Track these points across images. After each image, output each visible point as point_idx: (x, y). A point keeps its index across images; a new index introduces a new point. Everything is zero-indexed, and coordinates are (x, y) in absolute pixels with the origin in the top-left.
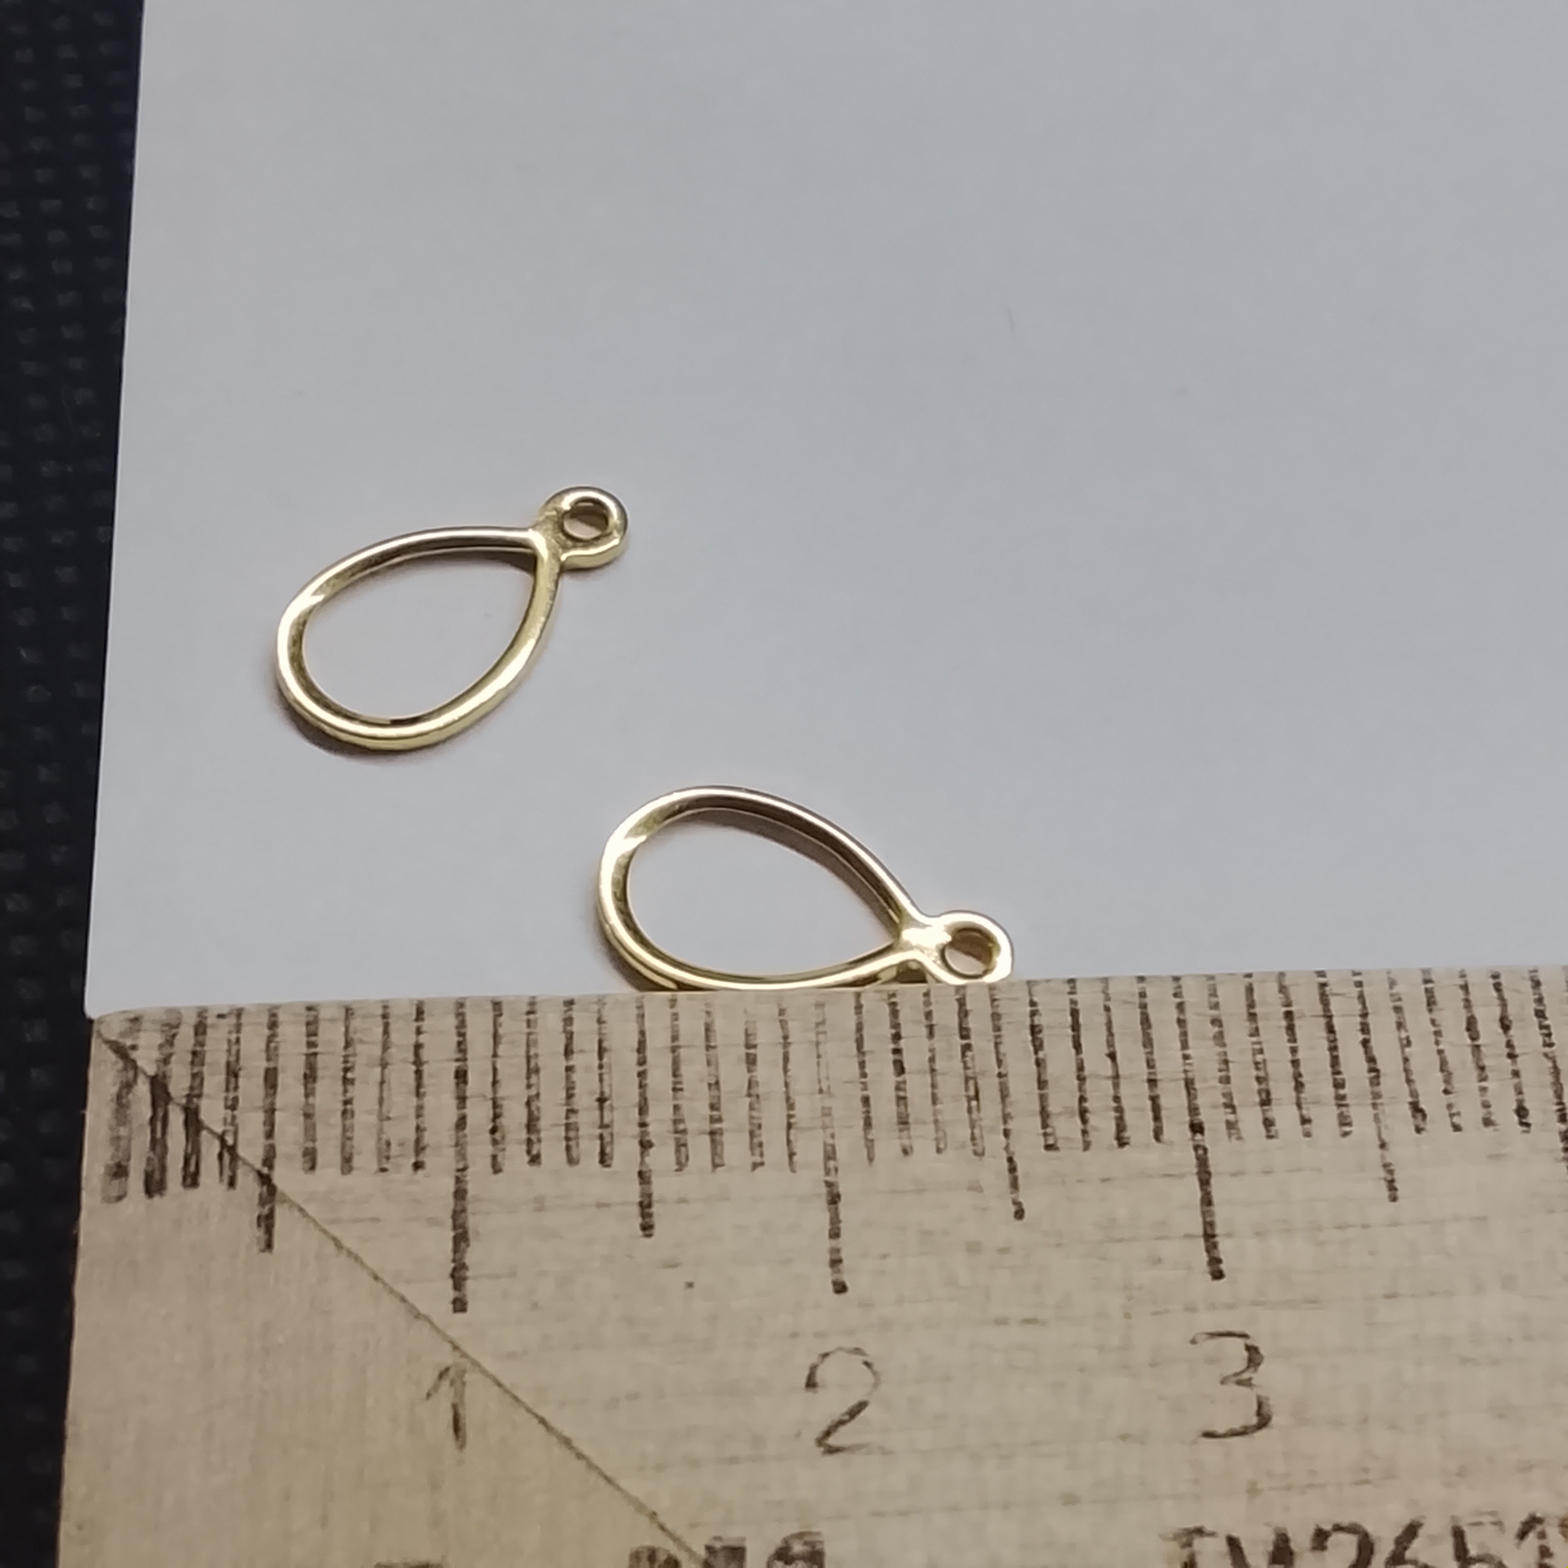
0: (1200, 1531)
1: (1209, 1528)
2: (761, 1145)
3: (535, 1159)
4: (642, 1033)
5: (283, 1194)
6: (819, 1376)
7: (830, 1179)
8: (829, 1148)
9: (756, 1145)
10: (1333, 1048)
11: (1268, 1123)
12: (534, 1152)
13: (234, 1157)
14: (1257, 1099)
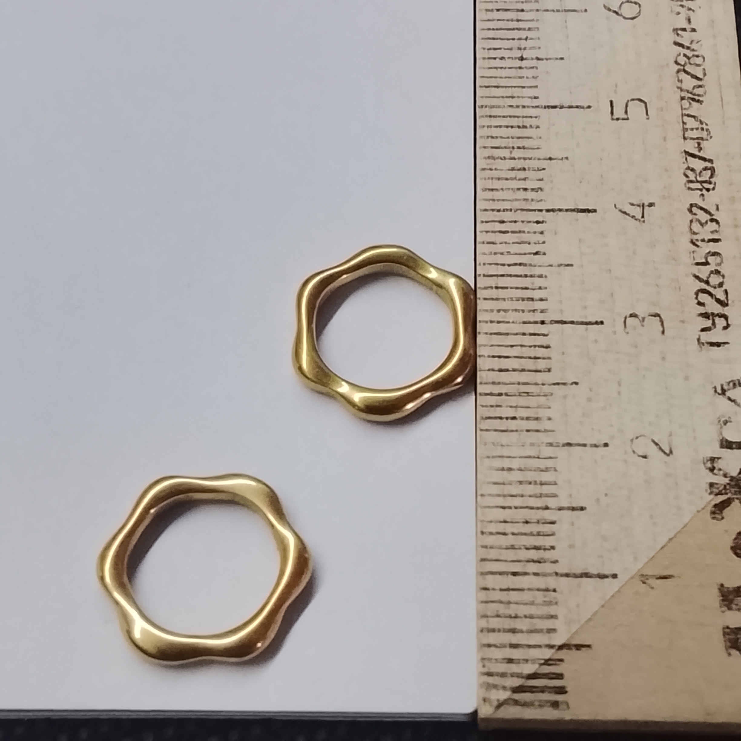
0: (699, 340)
1: (698, 337)
2: (547, 468)
3: (553, 548)
4: (497, 507)
5: (567, 641)
6: (641, 454)
7: (561, 445)
8: (548, 445)
9: (547, 470)
10: (510, 276)
11: (541, 300)
12: (549, 547)
13: (550, 660)
14: (531, 302)
